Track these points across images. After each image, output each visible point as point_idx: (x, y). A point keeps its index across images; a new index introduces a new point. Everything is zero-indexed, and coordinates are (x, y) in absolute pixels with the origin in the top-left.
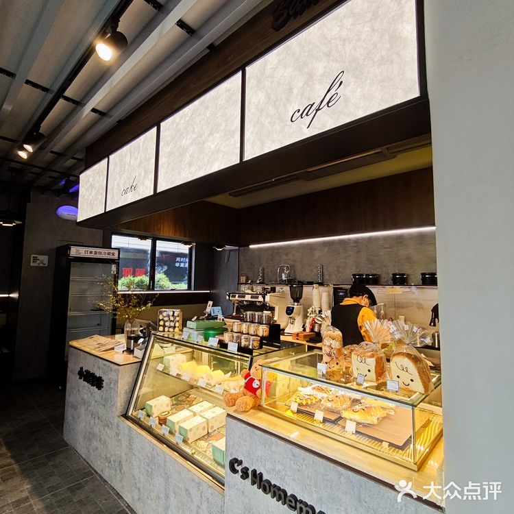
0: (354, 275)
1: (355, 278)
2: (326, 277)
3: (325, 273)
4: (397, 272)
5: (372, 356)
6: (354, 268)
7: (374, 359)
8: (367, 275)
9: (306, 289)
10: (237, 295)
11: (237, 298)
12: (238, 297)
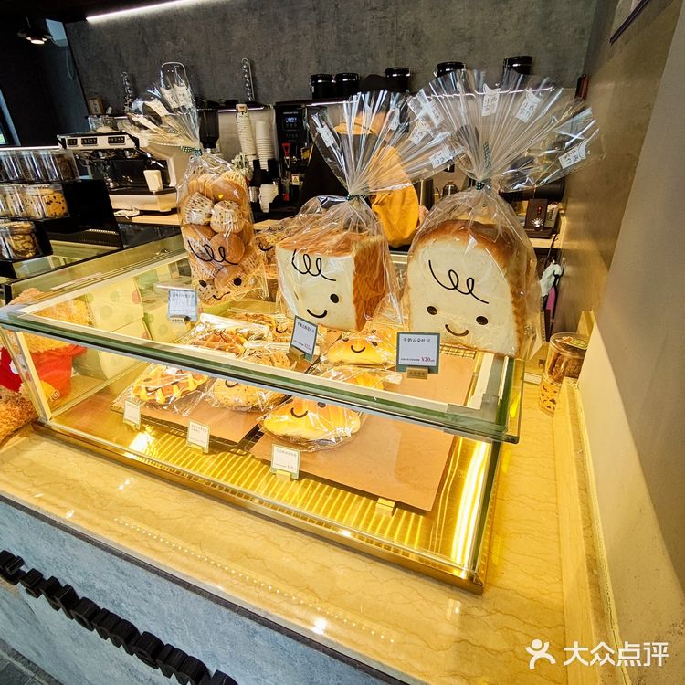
0: (314, 78)
1: (316, 84)
2: (263, 90)
3: (260, 80)
4: (393, 66)
5: (342, 249)
6: (313, 64)
7: (349, 259)
8: (339, 77)
9: (224, 120)
10: (79, 140)
11: (80, 146)
12: (83, 143)
